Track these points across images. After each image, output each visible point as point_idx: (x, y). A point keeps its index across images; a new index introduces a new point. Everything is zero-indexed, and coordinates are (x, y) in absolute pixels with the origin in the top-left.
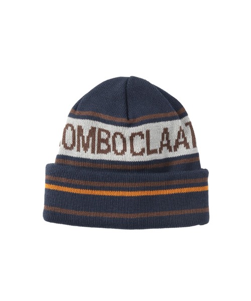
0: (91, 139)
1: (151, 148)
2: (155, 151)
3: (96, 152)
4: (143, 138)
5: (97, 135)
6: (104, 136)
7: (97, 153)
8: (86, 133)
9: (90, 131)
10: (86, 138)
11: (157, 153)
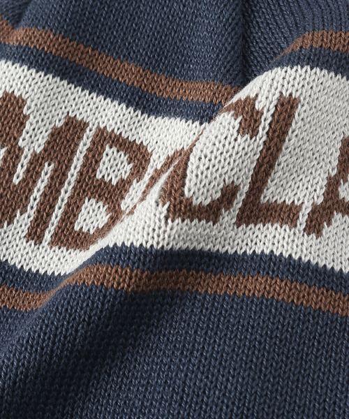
0: (48, 169)
1: (272, 193)
2: (286, 214)
3: (48, 236)
4: (254, 133)
5: (78, 161)
6: (113, 166)
7: (52, 244)
8: (33, 140)
9: (56, 134)
10: (24, 161)
11: (293, 223)
